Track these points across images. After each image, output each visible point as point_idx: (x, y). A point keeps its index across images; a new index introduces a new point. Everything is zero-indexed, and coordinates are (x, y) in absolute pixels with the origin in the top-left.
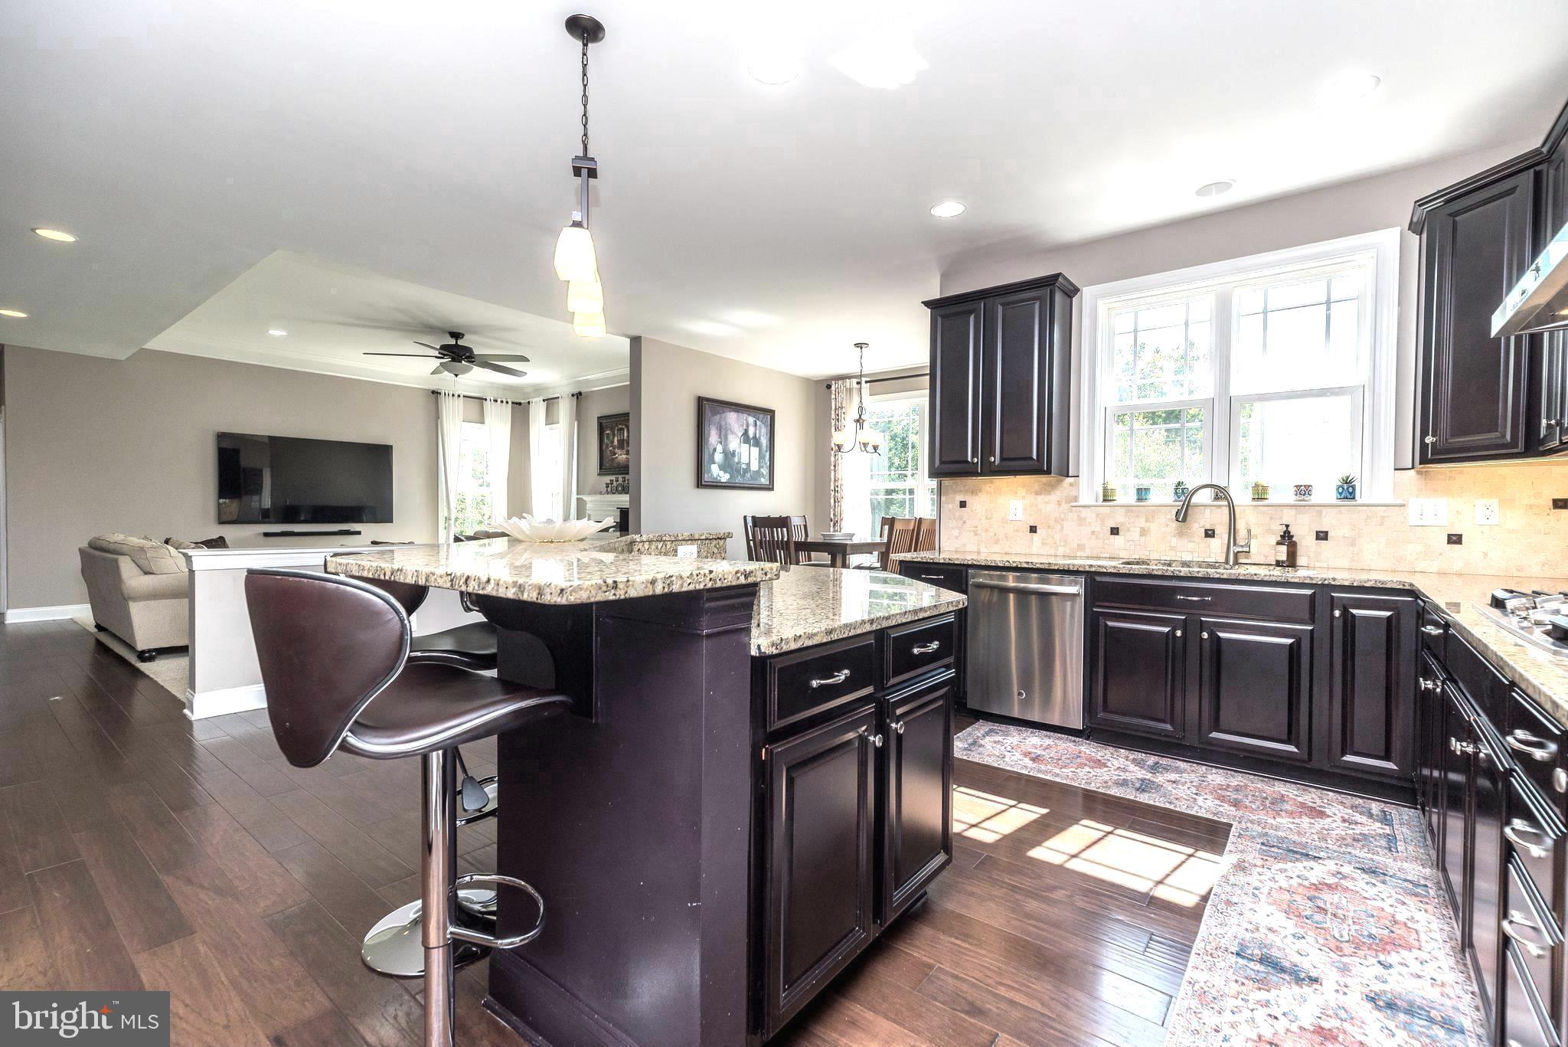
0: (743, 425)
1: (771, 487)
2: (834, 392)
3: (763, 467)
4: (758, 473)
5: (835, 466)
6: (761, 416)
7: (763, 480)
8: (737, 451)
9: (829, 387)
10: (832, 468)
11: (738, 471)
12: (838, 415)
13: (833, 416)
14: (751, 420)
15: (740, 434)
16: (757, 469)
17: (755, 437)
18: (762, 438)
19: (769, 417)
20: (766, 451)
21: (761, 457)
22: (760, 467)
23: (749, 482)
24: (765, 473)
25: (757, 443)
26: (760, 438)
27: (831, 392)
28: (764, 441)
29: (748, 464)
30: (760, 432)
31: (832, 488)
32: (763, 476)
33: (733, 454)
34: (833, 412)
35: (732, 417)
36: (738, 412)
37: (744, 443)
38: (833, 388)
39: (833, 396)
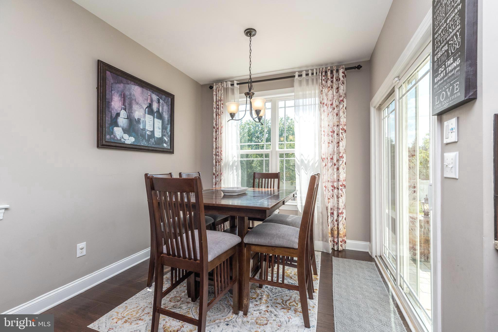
0: (147, 100)
1: (172, 151)
2: (215, 90)
3: (165, 136)
4: (161, 140)
5: (216, 139)
6: (164, 97)
7: (165, 145)
8: (142, 119)
9: (211, 87)
10: (214, 140)
11: (143, 136)
12: (218, 106)
13: (215, 106)
14: (155, 97)
15: (145, 107)
16: (161, 136)
17: (158, 111)
18: (164, 113)
19: (170, 99)
20: (168, 124)
21: (164, 128)
22: (163, 135)
23: (153, 146)
24: (166, 140)
25: (160, 117)
26: (162, 113)
27: (213, 91)
28: (166, 116)
29: (153, 132)
30: (163, 109)
31: (214, 153)
32: (165, 142)
33: (138, 121)
34: (214, 104)
35: (136, 90)
36: (143, 88)
37: (148, 114)
38: (214, 88)
39: (215, 93)
